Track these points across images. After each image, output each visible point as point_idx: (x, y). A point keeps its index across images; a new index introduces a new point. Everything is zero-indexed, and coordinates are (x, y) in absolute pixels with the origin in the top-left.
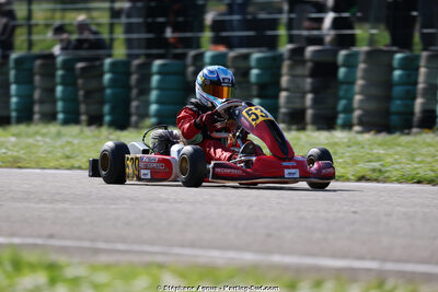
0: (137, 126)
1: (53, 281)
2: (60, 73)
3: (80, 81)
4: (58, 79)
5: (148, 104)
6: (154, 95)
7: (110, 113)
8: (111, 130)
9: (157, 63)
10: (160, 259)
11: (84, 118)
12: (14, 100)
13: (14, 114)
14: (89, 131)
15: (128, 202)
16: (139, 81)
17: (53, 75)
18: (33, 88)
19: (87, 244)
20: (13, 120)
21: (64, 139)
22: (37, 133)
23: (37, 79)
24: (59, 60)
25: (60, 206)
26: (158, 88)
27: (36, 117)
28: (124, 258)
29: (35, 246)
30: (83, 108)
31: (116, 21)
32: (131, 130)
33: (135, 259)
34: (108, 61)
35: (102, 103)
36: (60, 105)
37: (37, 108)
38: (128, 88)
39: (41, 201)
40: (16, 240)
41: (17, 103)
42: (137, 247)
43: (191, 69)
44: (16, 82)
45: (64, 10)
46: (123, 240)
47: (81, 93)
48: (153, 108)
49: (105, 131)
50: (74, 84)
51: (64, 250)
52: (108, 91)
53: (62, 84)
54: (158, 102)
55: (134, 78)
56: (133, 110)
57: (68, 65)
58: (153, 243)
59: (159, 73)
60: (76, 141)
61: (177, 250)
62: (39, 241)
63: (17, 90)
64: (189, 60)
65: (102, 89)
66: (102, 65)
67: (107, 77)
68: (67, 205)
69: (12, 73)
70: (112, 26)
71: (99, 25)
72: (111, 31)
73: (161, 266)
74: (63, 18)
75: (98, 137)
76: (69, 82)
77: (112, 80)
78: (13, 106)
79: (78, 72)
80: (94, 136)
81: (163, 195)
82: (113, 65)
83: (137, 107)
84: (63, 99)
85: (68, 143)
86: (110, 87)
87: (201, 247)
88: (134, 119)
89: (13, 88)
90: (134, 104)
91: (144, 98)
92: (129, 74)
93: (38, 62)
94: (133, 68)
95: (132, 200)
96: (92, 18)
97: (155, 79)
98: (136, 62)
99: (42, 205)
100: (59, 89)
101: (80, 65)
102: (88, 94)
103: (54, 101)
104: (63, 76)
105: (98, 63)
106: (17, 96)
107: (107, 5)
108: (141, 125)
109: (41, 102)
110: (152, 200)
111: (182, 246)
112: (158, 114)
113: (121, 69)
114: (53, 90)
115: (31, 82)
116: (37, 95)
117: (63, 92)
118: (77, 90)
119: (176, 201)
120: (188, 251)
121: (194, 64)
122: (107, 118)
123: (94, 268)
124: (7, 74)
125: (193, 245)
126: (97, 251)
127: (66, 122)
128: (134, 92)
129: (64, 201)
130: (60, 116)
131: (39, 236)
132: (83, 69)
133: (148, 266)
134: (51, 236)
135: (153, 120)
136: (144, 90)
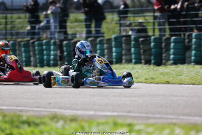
0: (165, 64)
1: (130, 132)
2: (133, 43)
3: (141, 46)
4: (132, 46)
5: (169, 55)
6: (172, 51)
7: (154, 59)
8: (155, 66)
9: (173, 38)
10: (174, 121)
11: (143, 61)
12: (114, 54)
13: (114, 60)
14: (146, 67)
15: (161, 96)
16: (165, 46)
17: (130, 44)
18: (122, 49)
19: (144, 115)
20: (114, 62)
21: (135, 70)
22: (124, 68)
23: (124, 45)
24: (133, 37)
25: (133, 99)
26: (173, 49)
27: (124, 61)
28: (160, 121)
29: (122, 116)
30: (143, 57)
31: (155, 21)
32: (163, 66)
33: (164, 121)
34: (153, 38)
35: (151, 55)
36: (133, 56)
37: (124, 57)
38: (161, 48)
39: (126, 96)
40: (115, 114)
41: (115, 55)
42: (164, 116)
43: (187, 40)
44: (115, 47)
45: (134, 17)
46: (159, 113)
47: (142, 51)
48: (172, 56)
49: (152, 66)
50: (139, 47)
51: (134, 117)
52: (153, 50)
53: (134, 47)
54: (173, 54)
55: (163, 44)
56: (163, 58)
57: (136, 40)
58: (171, 114)
59: (174, 42)
60: (140, 71)
61: (181, 117)
62: (125, 114)
63: (116, 50)
64: (186, 37)
65: (151, 49)
66: (150, 39)
67: (152, 44)
68: (136, 99)
69: (113, 43)
70: (154, 23)
71: (149, 22)
72: (154, 25)
73: (175, 124)
74: (134, 20)
75: (149, 69)
76: (137, 46)
77: (154, 45)
78: (114, 57)
79: (140, 42)
80: (148, 69)
81: (175, 94)
82: (155, 39)
83: (165, 56)
84: (134, 54)
85: (137, 72)
86: (153, 48)
87: (191, 116)
88: (164, 61)
89: (114, 49)
90: (164, 55)
91: (167, 53)
92: (161, 43)
93: (124, 39)
94: (163, 41)
95: (163, 96)
96: (146, 20)
97: (172, 45)
98: (164, 38)
99: (126, 99)
100: (133, 49)
101: (141, 39)
102: (144, 51)
103: (131, 55)
104: (134, 44)
105: (148, 38)
106: (115, 52)
107: (152, 14)
108: (167, 64)
109: (126, 55)
110: (171, 96)
111: (183, 115)
112: (174, 59)
113: (158, 41)
114: (130, 50)
115: (121, 47)
116: (124, 52)
117: (134, 50)
118: (140, 50)
119: (181, 96)
120: (185, 118)
121: (188, 38)
122: (153, 61)
123: (148, 125)
124: (111, 44)
125: (188, 115)
126: (148, 118)
127: (136, 63)
128: (164, 50)
129: (135, 97)
130: (133, 61)
131: (125, 112)
132: (142, 41)
133: (170, 124)
134: (129, 112)
135: (172, 62)
136: (168, 50)
